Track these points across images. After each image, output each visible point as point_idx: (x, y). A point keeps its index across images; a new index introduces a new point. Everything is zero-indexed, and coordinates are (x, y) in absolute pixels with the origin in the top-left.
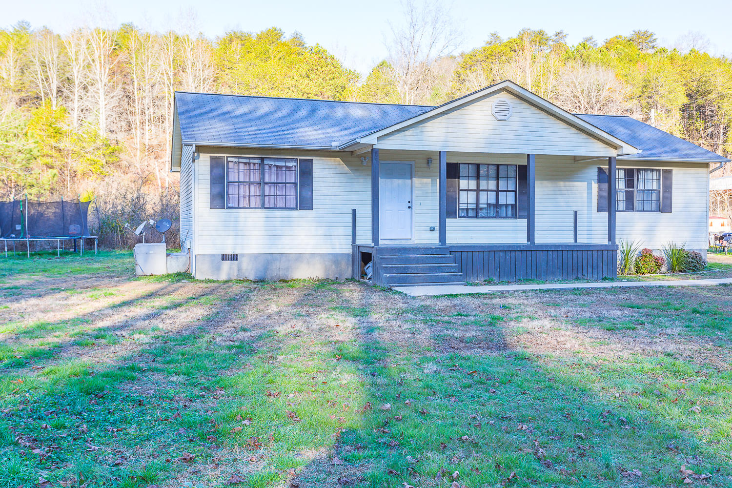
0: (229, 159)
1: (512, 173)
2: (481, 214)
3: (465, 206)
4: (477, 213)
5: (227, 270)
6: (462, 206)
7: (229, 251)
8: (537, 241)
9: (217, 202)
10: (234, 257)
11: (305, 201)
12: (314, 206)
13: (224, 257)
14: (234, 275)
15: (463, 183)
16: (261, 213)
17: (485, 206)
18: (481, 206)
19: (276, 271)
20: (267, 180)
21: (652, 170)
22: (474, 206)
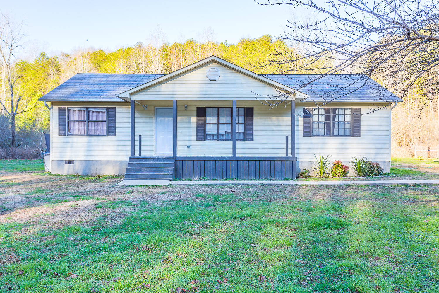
0: (69, 109)
1: (242, 112)
2: (221, 138)
3: (210, 133)
4: (218, 137)
5: (66, 170)
6: (208, 133)
7: (68, 159)
8: (238, 155)
9: (62, 132)
10: (71, 162)
11: (111, 131)
12: (116, 134)
13: (66, 162)
14: (71, 172)
15: (208, 119)
16: (86, 138)
17: (224, 133)
18: (220, 133)
19: (94, 170)
20: (90, 119)
21: (345, 109)
22: (216, 133)
